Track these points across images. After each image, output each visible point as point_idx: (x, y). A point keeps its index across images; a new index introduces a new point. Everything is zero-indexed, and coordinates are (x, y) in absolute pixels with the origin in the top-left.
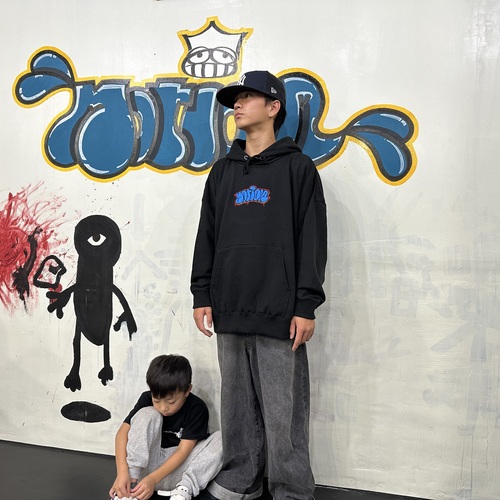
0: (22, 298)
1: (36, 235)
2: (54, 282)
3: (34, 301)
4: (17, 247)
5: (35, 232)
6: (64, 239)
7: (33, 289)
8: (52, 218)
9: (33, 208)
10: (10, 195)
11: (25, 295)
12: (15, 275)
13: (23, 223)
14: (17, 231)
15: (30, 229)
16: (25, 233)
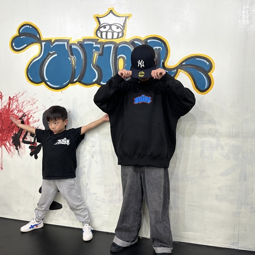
1: (23, 118)
2: (33, 141)
3: (23, 150)
6: (37, 120)
7: (22, 144)
8: (31, 109)
9: (22, 104)
10: (10, 97)
11: (18, 147)
12: (13, 137)
13: (17, 112)
15: (20, 114)
16: (17, 117)
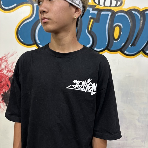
9: (11, 64)
12: (2, 95)
14: (3, 75)
15: (10, 74)
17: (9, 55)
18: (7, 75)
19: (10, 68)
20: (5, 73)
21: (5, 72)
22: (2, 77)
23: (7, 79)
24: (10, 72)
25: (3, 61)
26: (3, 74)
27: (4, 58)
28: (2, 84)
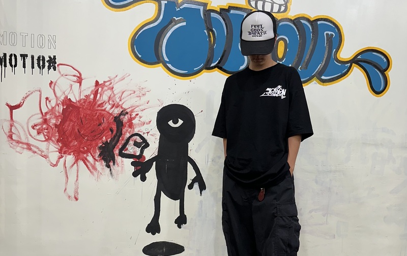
0: (108, 166)
1: (122, 117)
2: (138, 154)
3: (120, 168)
4: (103, 125)
5: (121, 114)
6: (147, 121)
7: (119, 159)
8: (137, 104)
9: (120, 95)
10: (97, 82)
11: (111, 164)
12: (100, 148)
13: (110, 106)
14: (103, 112)
15: (117, 111)
16: (111, 114)
17: (117, 79)
18: (111, 112)
19: (118, 100)
20: (107, 109)
21: (108, 107)
22: (103, 116)
23: (111, 119)
24: (117, 107)
25: (106, 88)
26: (104, 110)
27: (107, 84)
28: (101, 128)
